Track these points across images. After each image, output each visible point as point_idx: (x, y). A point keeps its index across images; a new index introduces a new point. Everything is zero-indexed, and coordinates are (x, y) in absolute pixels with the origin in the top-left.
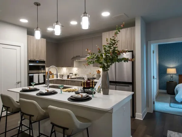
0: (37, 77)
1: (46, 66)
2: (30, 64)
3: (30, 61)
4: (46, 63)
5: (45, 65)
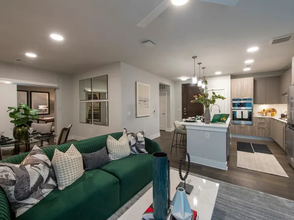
0: (239, 113)
1: (253, 103)
2: (234, 102)
4: (253, 100)
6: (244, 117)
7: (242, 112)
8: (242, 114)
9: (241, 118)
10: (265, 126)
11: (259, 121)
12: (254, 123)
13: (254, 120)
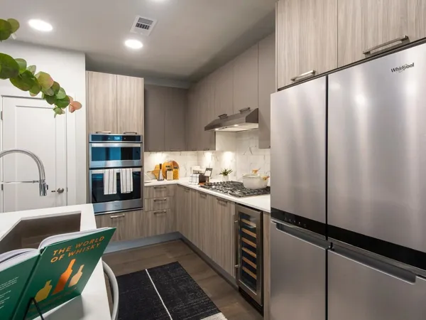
0: (111, 177)
1: (142, 149)
2: (95, 145)
3: (96, 138)
4: (143, 139)
5: (138, 145)
6: (123, 191)
7: (118, 175)
8: (118, 180)
9: (115, 193)
10: (166, 207)
11: (155, 195)
12: (145, 202)
13: (145, 194)
